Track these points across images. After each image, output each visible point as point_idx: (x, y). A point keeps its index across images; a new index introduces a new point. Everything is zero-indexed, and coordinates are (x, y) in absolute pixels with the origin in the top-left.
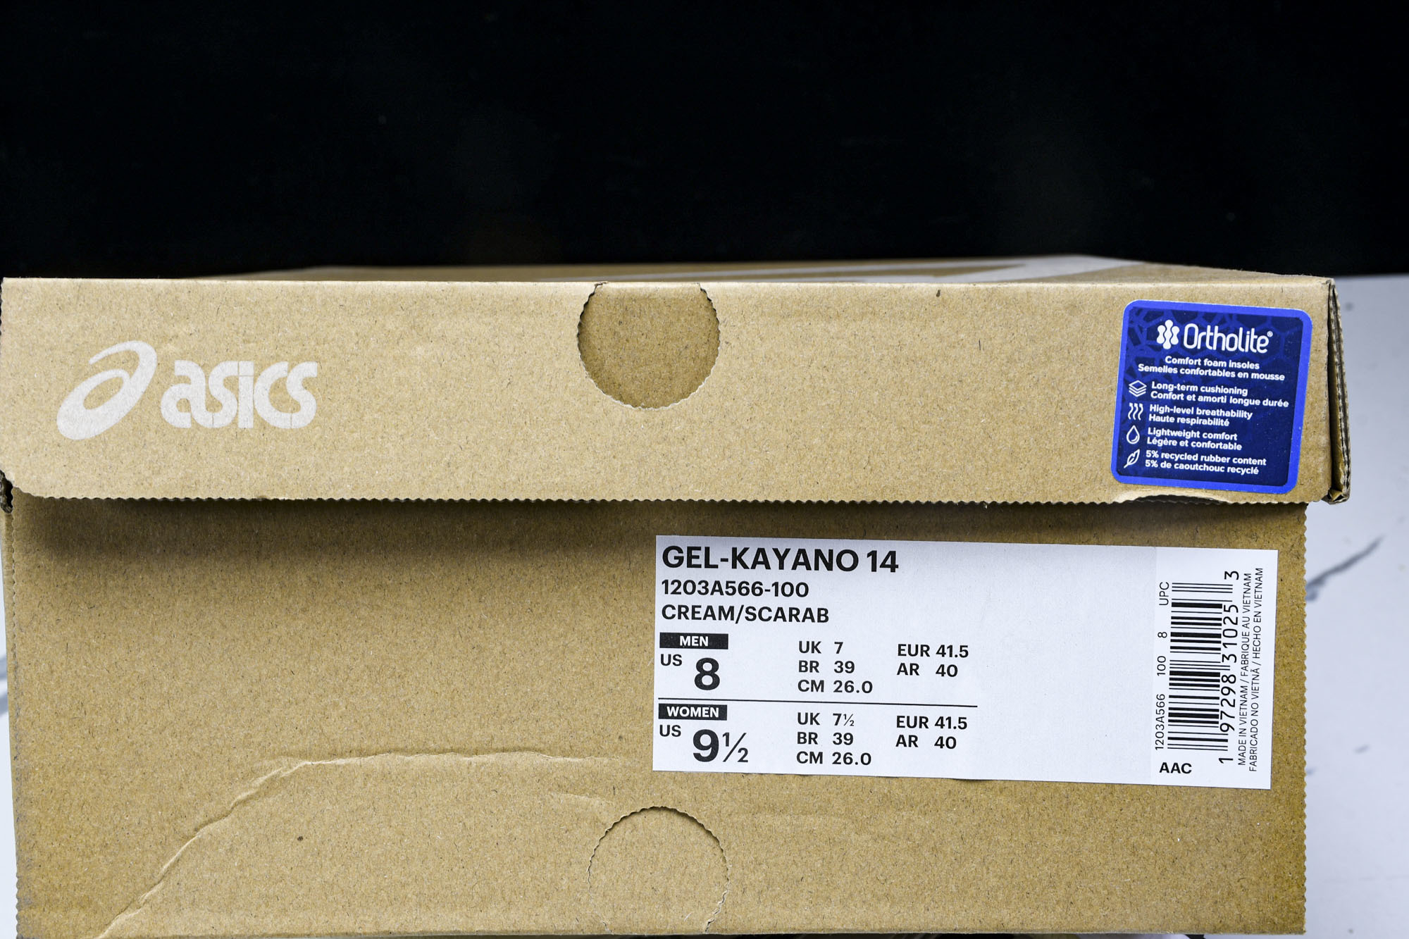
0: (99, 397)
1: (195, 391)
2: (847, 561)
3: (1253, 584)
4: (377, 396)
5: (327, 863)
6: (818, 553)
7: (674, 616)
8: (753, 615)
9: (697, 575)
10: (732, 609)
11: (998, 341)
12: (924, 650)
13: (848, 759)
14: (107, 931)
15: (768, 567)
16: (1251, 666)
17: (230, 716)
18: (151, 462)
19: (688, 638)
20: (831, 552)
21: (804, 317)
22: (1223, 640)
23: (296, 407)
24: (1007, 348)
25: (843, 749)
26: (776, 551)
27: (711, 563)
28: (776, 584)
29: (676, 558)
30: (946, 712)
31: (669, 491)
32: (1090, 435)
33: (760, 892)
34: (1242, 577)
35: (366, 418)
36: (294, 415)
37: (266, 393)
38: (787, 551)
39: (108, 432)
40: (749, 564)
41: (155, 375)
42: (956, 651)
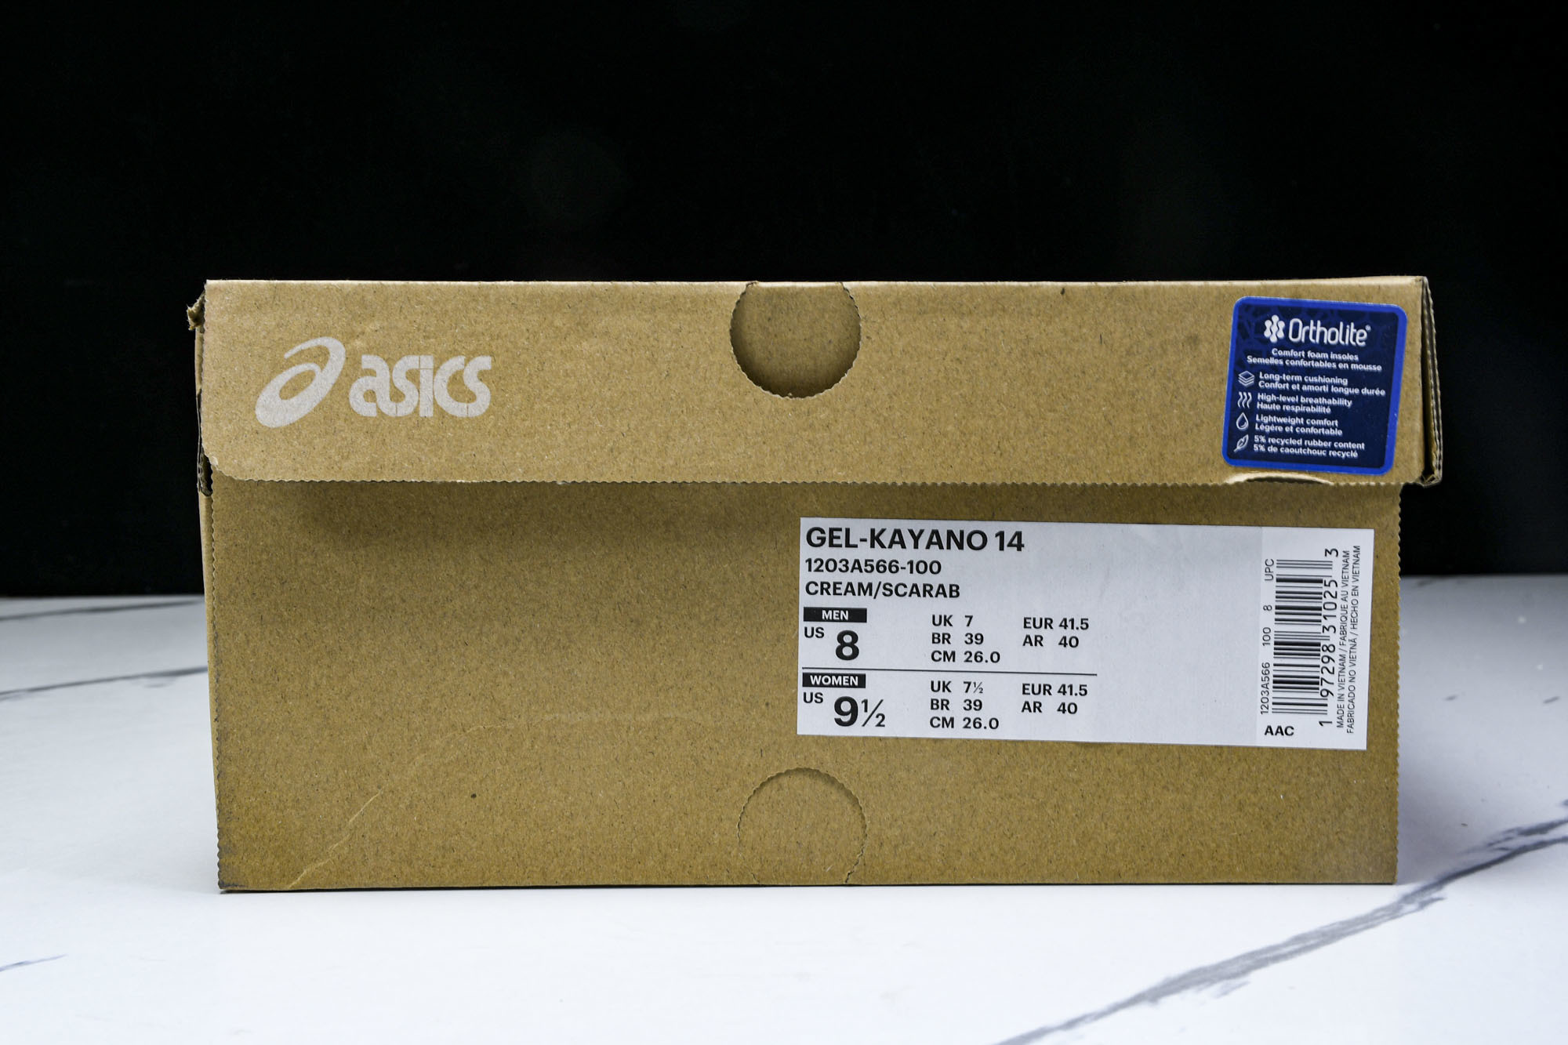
0: (293, 389)
1: (380, 383)
2: (977, 540)
3: (1351, 561)
4: (546, 387)
5: (498, 819)
6: (950, 534)
7: (816, 592)
8: (890, 590)
9: (839, 554)
10: (870, 585)
11: (1118, 335)
12: (1048, 623)
13: (977, 724)
14: (299, 879)
15: (904, 547)
16: (1349, 636)
17: (409, 683)
18: (340, 447)
19: (830, 612)
20: (962, 533)
21: (938, 314)
22: (1324, 612)
23: (472, 397)
24: (1127, 341)
25: (973, 714)
26: (911, 532)
27: (851, 543)
28: (911, 563)
29: (818, 538)
30: (1067, 680)
31: (815, 475)
32: (1202, 422)
33: (896, 846)
34: (1341, 554)
35: (536, 407)
36: (470, 405)
37: (445, 386)
38: (921, 532)
39: (302, 420)
40: (887, 544)
41: (344, 368)
42: (1077, 624)
